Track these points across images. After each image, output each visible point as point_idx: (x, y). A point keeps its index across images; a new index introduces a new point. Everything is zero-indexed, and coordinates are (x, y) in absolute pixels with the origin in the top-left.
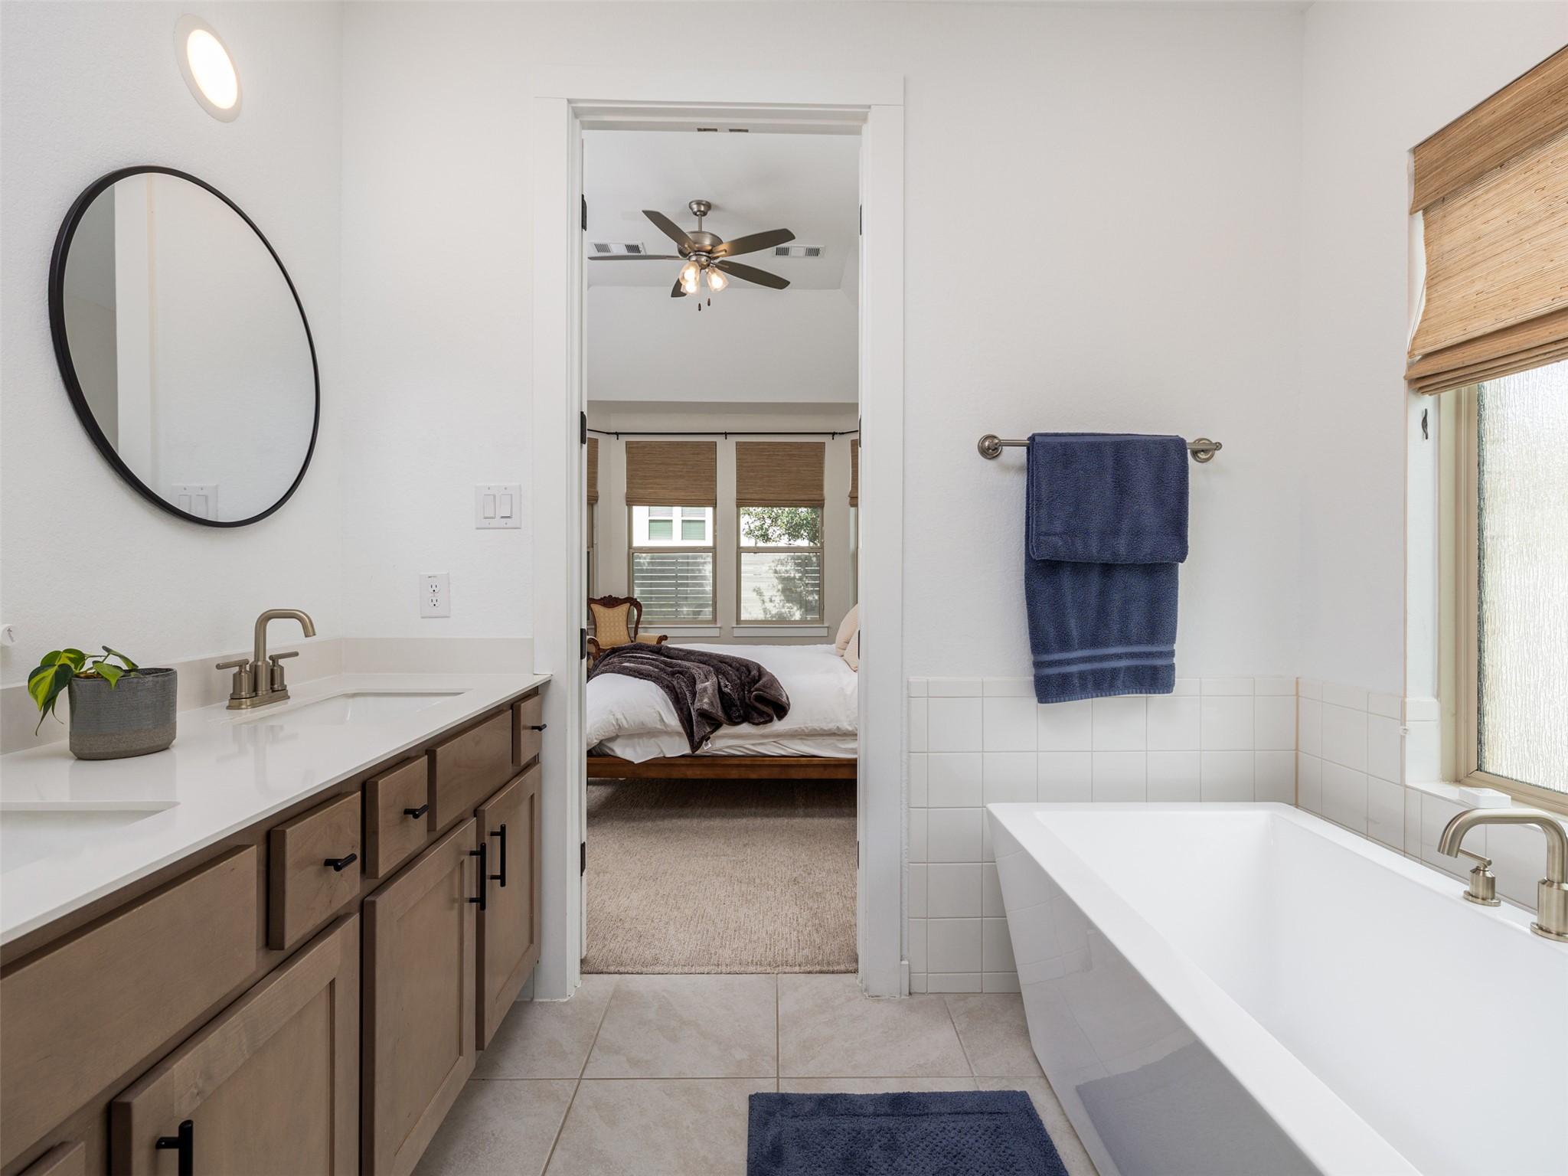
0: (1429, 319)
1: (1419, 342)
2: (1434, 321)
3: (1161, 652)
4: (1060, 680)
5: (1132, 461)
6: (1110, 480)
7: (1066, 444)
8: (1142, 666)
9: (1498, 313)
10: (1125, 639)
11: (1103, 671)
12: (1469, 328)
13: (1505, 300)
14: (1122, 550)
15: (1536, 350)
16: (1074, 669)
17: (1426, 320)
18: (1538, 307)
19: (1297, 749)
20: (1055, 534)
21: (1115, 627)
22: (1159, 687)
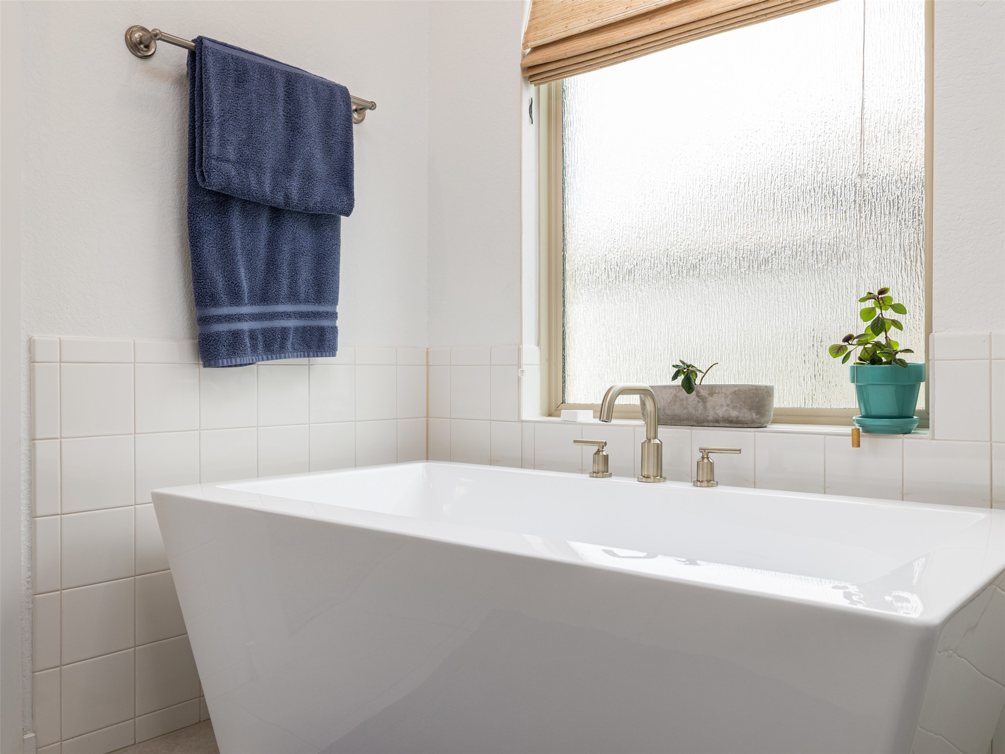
0: (537, 18)
1: (531, 36)
2: (541, 20)
3: (328, 312)
4: (231, 338)
5: (302, 96)
6: (281, 113)
7: (238, 58)
8: (310, 327)
9: (590, 15)
10: (294, 297)
11: (273, 330)
12: (569, 26)
13: (594, 6)
14: (295, 194)
15: (615, 48)
16: (245, 326)
17: (534, 19)
18: (617, 13)
19: (427, 416)
20: (228, 161)
21: (285, 282)
22: (326, 349)
